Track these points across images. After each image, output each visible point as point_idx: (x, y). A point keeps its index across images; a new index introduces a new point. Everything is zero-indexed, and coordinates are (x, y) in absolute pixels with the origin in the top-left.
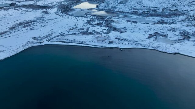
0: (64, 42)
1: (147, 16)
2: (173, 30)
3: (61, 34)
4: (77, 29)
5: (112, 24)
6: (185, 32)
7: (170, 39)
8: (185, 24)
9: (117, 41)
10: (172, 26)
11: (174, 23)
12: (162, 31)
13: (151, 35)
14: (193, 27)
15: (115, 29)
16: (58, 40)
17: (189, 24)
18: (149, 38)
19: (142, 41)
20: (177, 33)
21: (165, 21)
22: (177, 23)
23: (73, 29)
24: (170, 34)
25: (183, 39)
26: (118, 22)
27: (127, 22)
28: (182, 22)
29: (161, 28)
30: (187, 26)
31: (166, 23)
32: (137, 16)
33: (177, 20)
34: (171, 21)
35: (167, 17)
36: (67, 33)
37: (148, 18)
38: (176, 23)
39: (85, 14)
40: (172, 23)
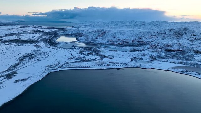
0: (74, 68)
1: (123, 47)
2: (145, 55)
3: (66, 62)
4: (75, 58)
5: (100, 53)
6: (152, 56)
7: (144, 60)
8: (151, 51)
9: (112, 64)
10: (143, 52)
11: (143, 51)
12: (138, 56)
13: (132, 59)
14: (156, 52)
15: (105, 57)
16: (68, 67)
17: (153, 50)
18: (132, 61)
19: (129, 63)
20: (148, 57)
21: (137, 49)
22: (146, 50)
23: (72, 58)
24: (144, 58)
25: (153, 60)
26: (103, 52)
27: (110, 51)
28: (149, 50)
29: (136, 54)
30: (152, 52)
31: (139, 51)
32: (115, 47)
33: (145, 49)
34: (141, 49)
35: (137, 47)
36: (70, 62)
37: (124, 48)
38: (144, 50)
39: (72, 46)
40: (142, 50)
